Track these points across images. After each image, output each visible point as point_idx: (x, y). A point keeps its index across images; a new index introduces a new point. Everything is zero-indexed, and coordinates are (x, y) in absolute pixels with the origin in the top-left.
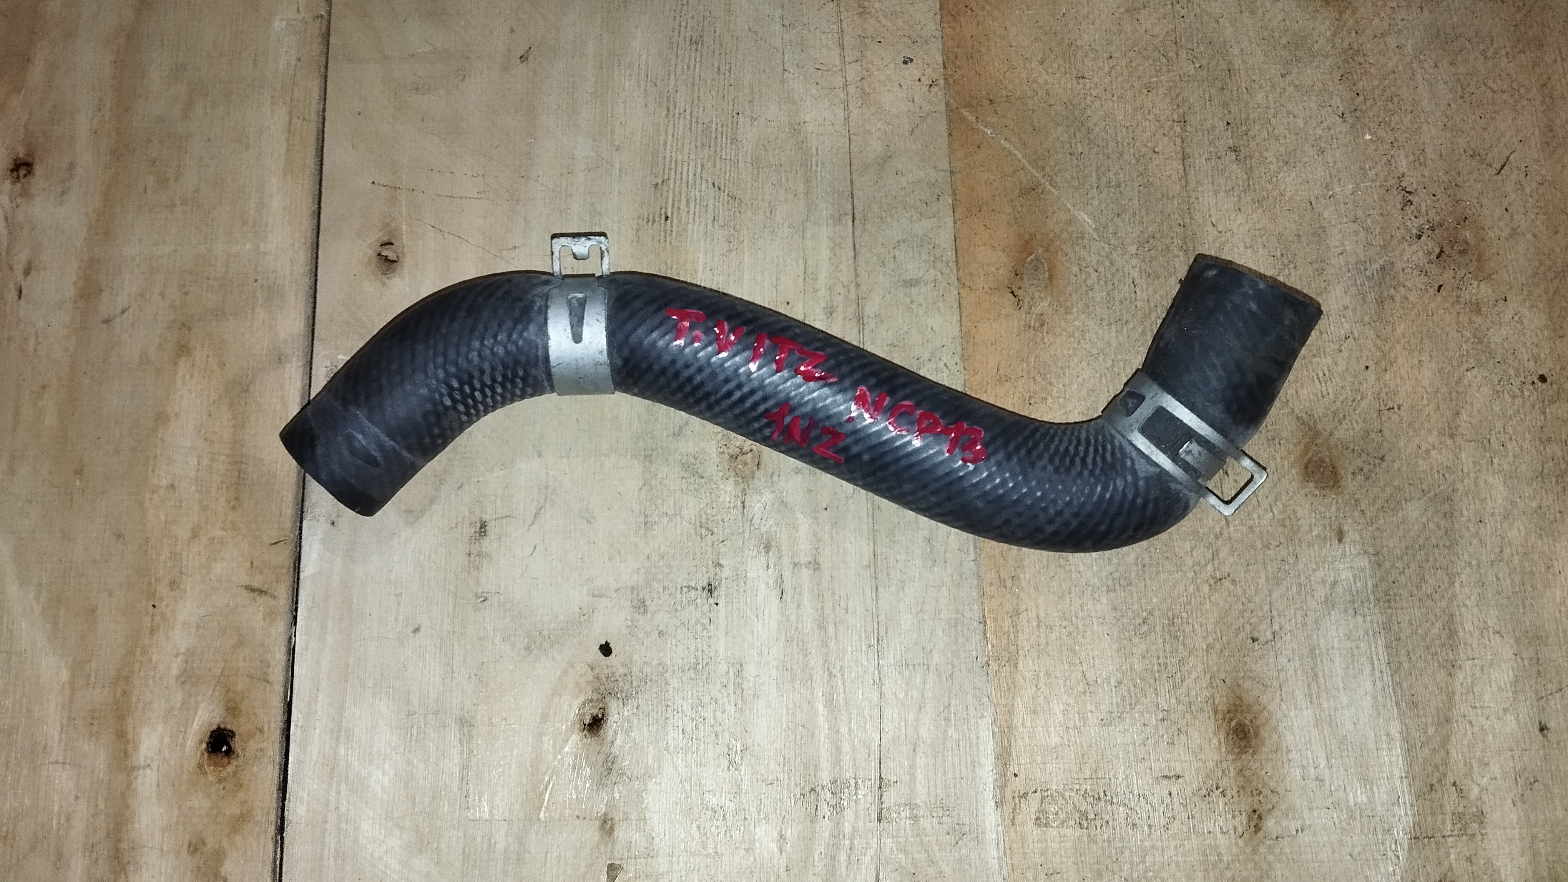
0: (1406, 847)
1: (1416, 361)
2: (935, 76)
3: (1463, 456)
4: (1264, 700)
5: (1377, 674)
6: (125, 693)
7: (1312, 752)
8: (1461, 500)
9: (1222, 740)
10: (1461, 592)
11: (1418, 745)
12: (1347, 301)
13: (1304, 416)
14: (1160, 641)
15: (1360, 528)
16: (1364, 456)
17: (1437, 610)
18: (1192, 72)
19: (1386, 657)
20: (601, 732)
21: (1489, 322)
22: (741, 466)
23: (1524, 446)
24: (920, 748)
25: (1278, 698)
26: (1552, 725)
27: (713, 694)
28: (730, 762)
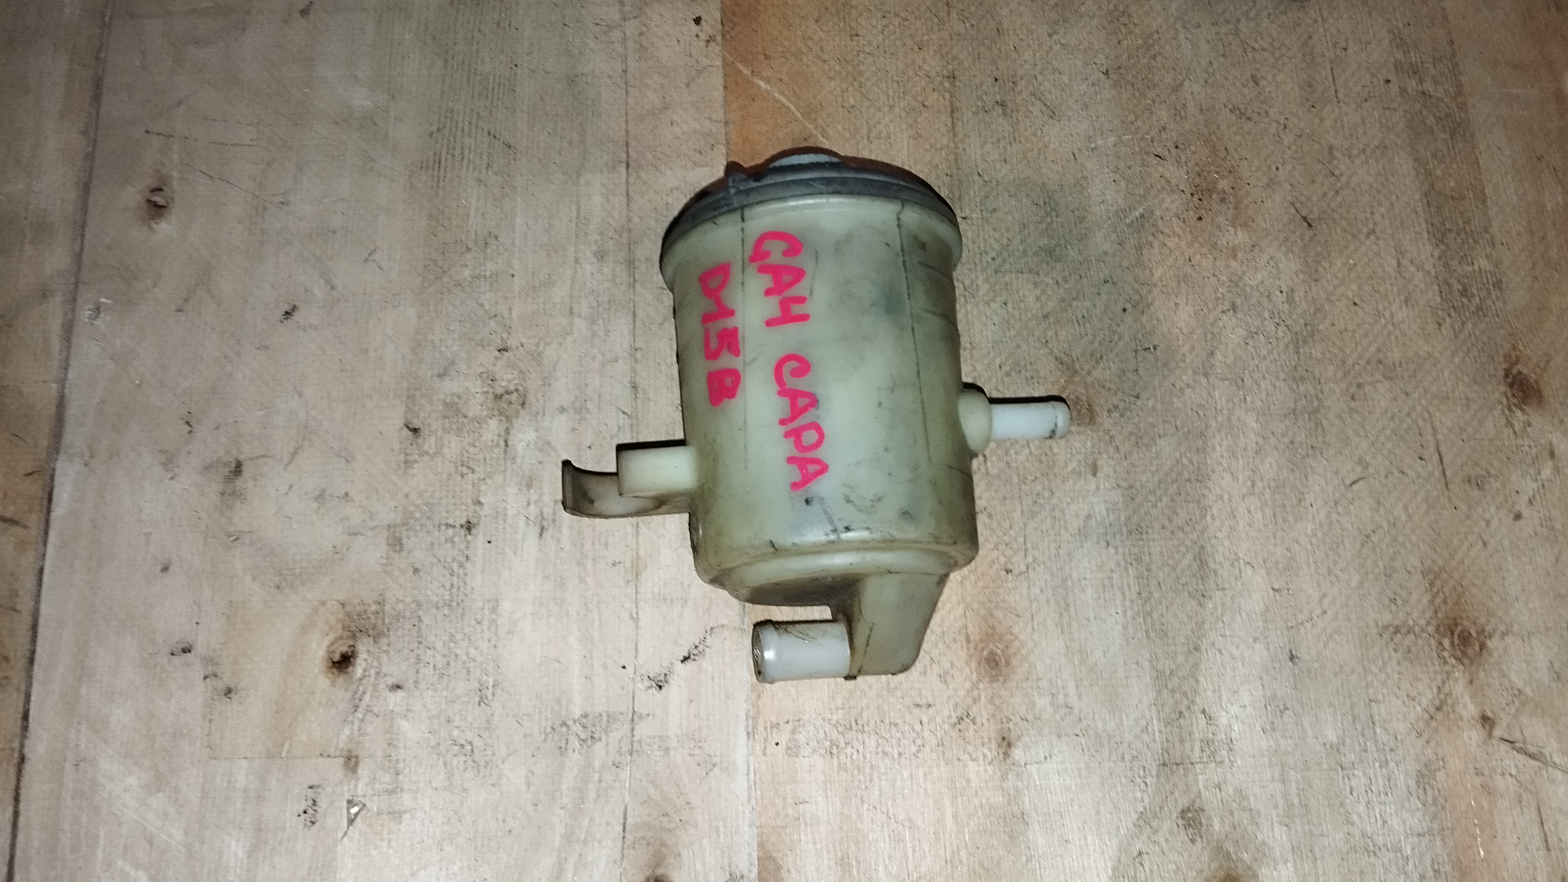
0: (1154, 773)
1: (1172, 304)
2: (712, 32)
3: (1217, 394)
4: (1016, 630)
5: (1128, 603)
7: (1062, 680)
8: (1214, 437)
9: (974, 669)
10: (1212, 524)
11: (1168, 673)
12: (1106, 247)
13: (1063, 356)
15: (1114, 462)
16: (1120, 395)
17: (1189, 543)
18: (962, 31)
19: (1137, 587)
20: (350, 669)
21: (1245, 266)
22: (505, 406)
23: (1277, 384)
24: (674, 681)
25: (1030, 626)
26: (1303, 652)
27: (466, 631)
28: (481, 697)
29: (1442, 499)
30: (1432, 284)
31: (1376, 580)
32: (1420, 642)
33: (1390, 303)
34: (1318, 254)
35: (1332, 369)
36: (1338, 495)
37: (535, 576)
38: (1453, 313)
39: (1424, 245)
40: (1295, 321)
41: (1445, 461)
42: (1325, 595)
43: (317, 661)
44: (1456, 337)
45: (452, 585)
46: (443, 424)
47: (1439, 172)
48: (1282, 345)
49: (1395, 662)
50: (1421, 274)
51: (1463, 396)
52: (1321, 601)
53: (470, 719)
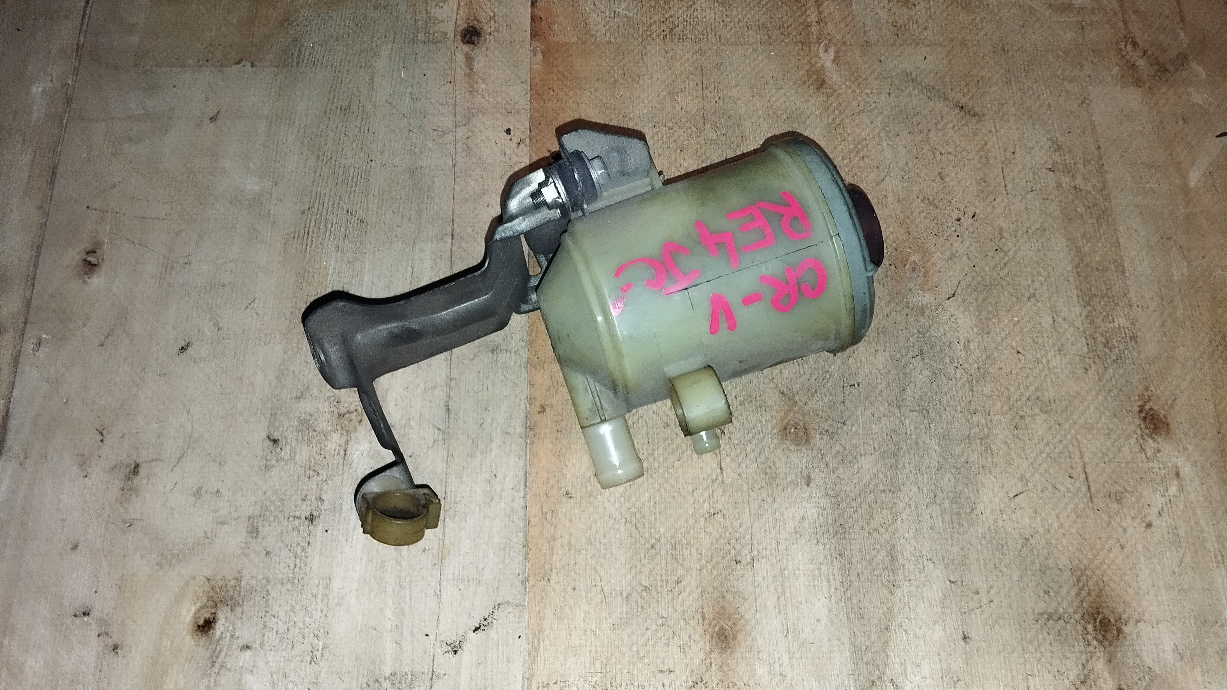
1: (873, 350)
3: (907, 422)
4: (742, 610)
5: (833, 590)
7: (778, 652)
8: (904, 456)
9: (707, 642)
10: (902, 526)
11: (864, 649)
13: (786, 390)
14: (663, 562)
15: (824, 476)
16: (830, 422)
17: (882, 541)
18: (714, 138)
19: (841, 577)
20: (211, 632)
21: (931, 322)
22: (346, 423)
23: (956, 415)
24: (466, 647)
25: (753, 608)
26: (973, 635)
27: (304, 603)
28: (312, 658)
29: (1087, 510)
30: (1081, 338)
31: (1033, 575)
32: (1068, 626)
33: (1047, 352)
34: (989, 312)
35: (999, 403)
36: (1003, 505)
37: (361, 559)
38: (1097, 361)
39: (1074, 307)
40: (970, 365)
41: (1090, 479)
42: (992, 587)
43: (186, 625)
44: (1100, 380)
45: (295, 566)
46: (297, 437)
47: (1086, 249)
48: (959, 384)
49: (1048, 643)
50: (1071, 330)
51: (1105, 427)
52: (988, 592)
53: (302, 675)
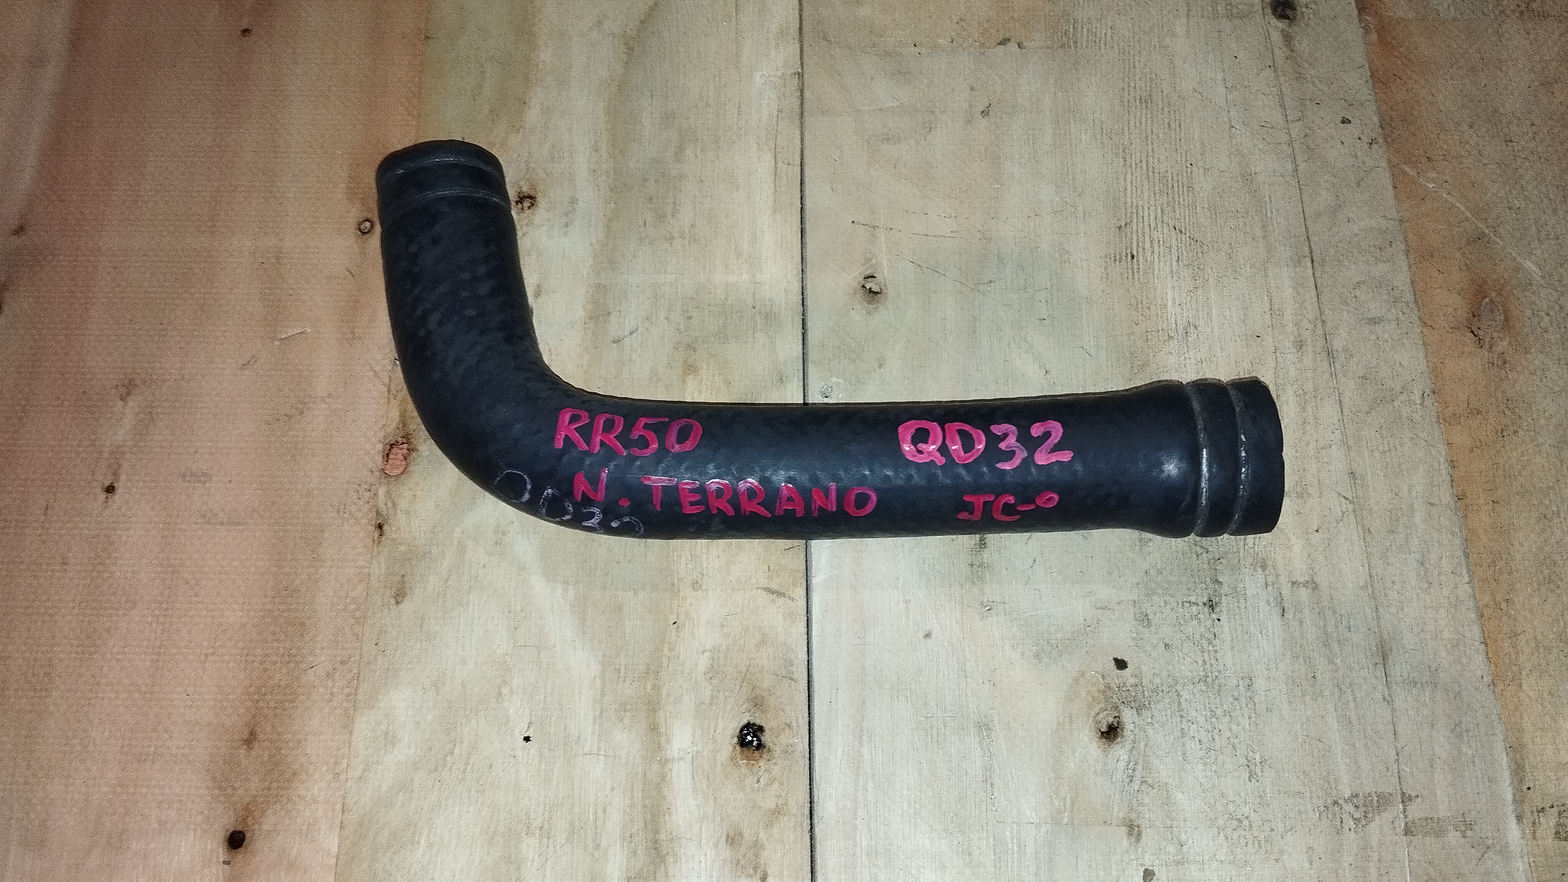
2: (1374, 136)
6: (654, 687)
20: (1118, 740)
27: (1226, 707)
28: (1250, 773)
43: (1086, 731)
45: (1204, 662)
53: (1243, 794)
